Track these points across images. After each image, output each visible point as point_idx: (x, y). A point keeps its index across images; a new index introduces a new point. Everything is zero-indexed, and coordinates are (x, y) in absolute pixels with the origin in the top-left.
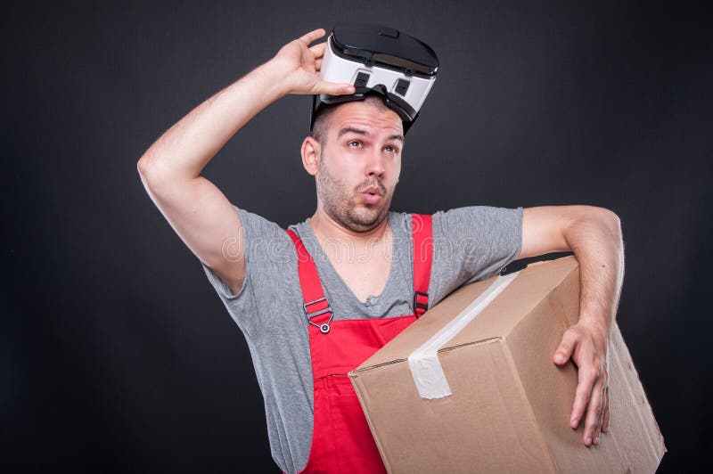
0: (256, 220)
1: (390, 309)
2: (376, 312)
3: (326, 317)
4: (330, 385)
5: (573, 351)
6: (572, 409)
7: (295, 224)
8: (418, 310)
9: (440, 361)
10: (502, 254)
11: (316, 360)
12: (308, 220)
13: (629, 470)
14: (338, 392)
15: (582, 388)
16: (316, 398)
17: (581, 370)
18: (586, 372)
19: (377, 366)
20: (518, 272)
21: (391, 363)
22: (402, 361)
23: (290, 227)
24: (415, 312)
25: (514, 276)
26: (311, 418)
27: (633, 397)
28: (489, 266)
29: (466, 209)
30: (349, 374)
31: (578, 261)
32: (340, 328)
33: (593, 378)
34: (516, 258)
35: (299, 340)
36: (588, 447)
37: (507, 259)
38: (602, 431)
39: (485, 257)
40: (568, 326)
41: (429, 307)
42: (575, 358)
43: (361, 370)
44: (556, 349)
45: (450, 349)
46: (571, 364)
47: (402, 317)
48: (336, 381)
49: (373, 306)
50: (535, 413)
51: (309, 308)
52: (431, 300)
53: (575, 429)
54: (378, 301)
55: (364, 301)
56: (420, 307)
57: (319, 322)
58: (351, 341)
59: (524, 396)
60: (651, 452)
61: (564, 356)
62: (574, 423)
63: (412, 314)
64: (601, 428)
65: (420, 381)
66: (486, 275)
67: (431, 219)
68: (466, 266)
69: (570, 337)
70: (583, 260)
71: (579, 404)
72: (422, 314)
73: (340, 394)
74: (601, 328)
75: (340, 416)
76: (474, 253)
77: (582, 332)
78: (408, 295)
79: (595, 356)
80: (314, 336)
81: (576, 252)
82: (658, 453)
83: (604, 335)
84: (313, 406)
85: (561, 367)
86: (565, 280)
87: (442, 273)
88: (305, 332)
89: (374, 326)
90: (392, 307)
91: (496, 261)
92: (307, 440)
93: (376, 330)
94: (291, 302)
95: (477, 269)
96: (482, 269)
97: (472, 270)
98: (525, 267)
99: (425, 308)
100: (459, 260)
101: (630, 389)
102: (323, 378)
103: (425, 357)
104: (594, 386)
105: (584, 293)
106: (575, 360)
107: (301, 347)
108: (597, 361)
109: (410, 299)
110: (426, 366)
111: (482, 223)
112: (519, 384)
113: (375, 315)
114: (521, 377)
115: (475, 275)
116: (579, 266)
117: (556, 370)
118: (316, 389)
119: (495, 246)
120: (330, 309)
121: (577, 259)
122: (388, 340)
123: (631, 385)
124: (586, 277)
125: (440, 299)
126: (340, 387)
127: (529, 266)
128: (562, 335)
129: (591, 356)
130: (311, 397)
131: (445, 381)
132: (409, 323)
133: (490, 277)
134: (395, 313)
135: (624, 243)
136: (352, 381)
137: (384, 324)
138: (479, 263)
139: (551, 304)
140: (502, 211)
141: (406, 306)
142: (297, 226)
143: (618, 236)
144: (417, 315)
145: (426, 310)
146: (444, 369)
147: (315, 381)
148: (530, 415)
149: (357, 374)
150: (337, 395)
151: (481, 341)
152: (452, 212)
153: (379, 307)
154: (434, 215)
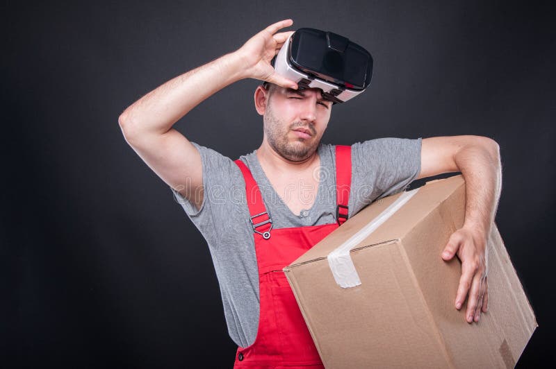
0: (214, 155)
1: (318, 219)
2: (308, 222)
3: (267, 227)
4: (272, 279)
5: (458, 250)
6: (456, 294)
7: (245, 155)
8: (340, 219)
9: (352, 258)
10: (406, 175)
11: (260, 260)
12: (255, 151)
13: (505, 341)
14: (278, 284)
15: (465, 278)
16: (261, 289)
17: (463, 264)
18: (468, 265)
19: (304, 263)
20: (419, 189)
21: (315, 260)
22: (323, 259)
23: (241, 158)
24: (338, 221)
25: (415, 191)
26: (258, 305)
27: (510, 285)
28: (396, 184)
29: (377, 141)
30: (284, 269)
31: (464, 179)
32: (278, 235)
33: (473, 271)
34: (416, 178)
35: (247, 247)
36: (470, 323)
37: (409, 179)
38: (482, 311)
39: (392, 177)
40: (455, 230)
41: (349, 216)
42: (460, 255)
43: (293, 267)
44: (445, 247)
45: (359, 249)
46: (456, 258)
47: (327, 225)
48: (276, 276)
49: (305, 217)
50: (425, 298)
51: (254, 220)
52: (351, 211)
53: (459, 310)
54: (309, 214)
55: (298, 214)
56: (342, 217)
57: (263, 230)
58: (287, 244)
59: (416, 285)
60: (524, 328)
61: (450, 253)
62: (458, 305)
63: (335, 222)
64: (481, 309)
65: (337, 274)
66: (394, 191)
67: (350, 148)
68: (378, 184)
69: (455, 238)
70: (468, 178)
71: (462, 291)
72: (344, 222)
73: (279, 286)
74: (481, 231)
75: (280, 302)
76: (384, 174)
77: (465, 235)
78: (332, 208)
79: (475, 253)
80: (259, 241)
81: (463, 171)
82: (530, 328)
83: (483, 236)
84: (258, 296)
85: (448, 262)
86: (453, 194)
87: (359, 190)
88: (251, 240)
89: (305, 233)
90: (320, 218)
91: (401, 181)
92: (256, 322)
93: (307, 235)
94: (241, 219)
95: (387, 187)
96: (391, 187)
97: (383, 188)
98: (424, 184)
99: (346, 217)
100: (372, 180)
101: (507, 278)
102: (266, 273)
103: (341, 255)
104: (474, 276)
105: (468, 204)
106: (459, 256)
107: (249, 253)
108: (477, 257)
109: (334, 211)
110: (341, 263)
111: (390, 151)
112: (413, 276)
113: (307, 224)
114: (414, 270)
115: (386, 191)
116: (465, 183)
117: (444, 264)
118: (261, 282)
119: (400, 169)
120: (270, 220)
121: (464, 177)
122: (315, 243)
123: (508, 275)
124: (470, 192)
125: (358, 210)
126: (280, 281)
127: (427, 183)
128: (449, 237)
129: (472, 254)
130: (257, 290)
131: (356, 274)
132: (333, 230)
133: (398, 192)
134: (322, 222)
135: (502, 164)
136: (286, 275)
137: (313, 231)
138: (388, 182)
139: (440, 213)
140: (406, 142)
141: (331, 216)
142: (247, 157)
143: (497, 159)
144: (339, 223)
145: (347, 219)
146: (356, 265)
147: (261, 276)
148: (422, 299)
149: (290, 269)
150: (277, 286)
151: (383, 243)
152: (366, 143)
153: (310, 218)
154: (353, 146)
